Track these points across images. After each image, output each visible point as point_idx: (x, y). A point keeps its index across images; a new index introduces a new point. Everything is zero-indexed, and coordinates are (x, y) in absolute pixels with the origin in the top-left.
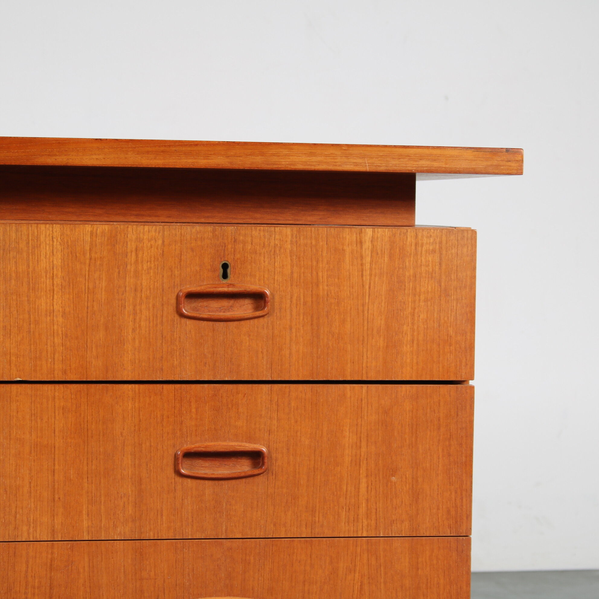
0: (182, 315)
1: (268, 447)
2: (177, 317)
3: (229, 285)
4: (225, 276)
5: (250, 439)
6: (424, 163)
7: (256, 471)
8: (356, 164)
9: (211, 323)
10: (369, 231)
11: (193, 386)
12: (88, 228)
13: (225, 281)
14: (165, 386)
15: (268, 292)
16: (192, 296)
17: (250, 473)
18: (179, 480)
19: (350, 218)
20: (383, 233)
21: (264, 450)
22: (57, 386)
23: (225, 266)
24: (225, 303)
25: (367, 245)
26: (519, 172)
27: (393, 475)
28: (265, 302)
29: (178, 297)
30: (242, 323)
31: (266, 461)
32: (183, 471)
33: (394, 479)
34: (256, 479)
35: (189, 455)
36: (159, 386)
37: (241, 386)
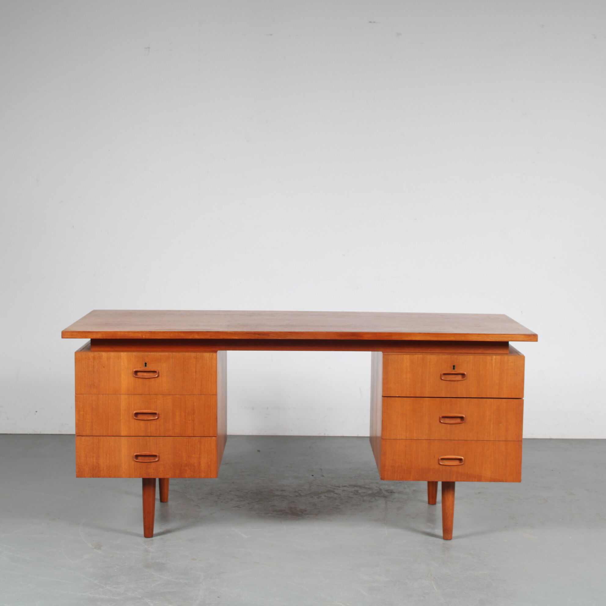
0: (442, 380)
1: (465, 415)
2: (440, 380)
3: (455, 372)
4: (454, 369)
5: (460, 413)
6: (509, 339)
7: (462, 422)
8: (490, 339)
9: (450, 382)
10: (494, 357)
11: (445, 399)
12: (417, 356)
13: (454, 370)
14: (437, 398)
15: (465, 373)
16: (445, 374)
17: (460, 422)
18: (441, 424)
19: (490, 351)
20: (498, 357)
21: (464, 416)
22: (408, 398)
23: (454, 366)
24: (454, 376)
25: (494, 360)
26: (537, 341)
27: (500, 424)
28: (465, 376)
29: (441, 375)
30: (459, 382)
31: (465, 419)
32: (442, 422)
33: (500, 425)
34: (462, 424)
35: (444, 417)
36: (435, 398)
37: (458, 399)
